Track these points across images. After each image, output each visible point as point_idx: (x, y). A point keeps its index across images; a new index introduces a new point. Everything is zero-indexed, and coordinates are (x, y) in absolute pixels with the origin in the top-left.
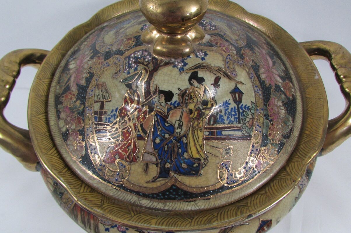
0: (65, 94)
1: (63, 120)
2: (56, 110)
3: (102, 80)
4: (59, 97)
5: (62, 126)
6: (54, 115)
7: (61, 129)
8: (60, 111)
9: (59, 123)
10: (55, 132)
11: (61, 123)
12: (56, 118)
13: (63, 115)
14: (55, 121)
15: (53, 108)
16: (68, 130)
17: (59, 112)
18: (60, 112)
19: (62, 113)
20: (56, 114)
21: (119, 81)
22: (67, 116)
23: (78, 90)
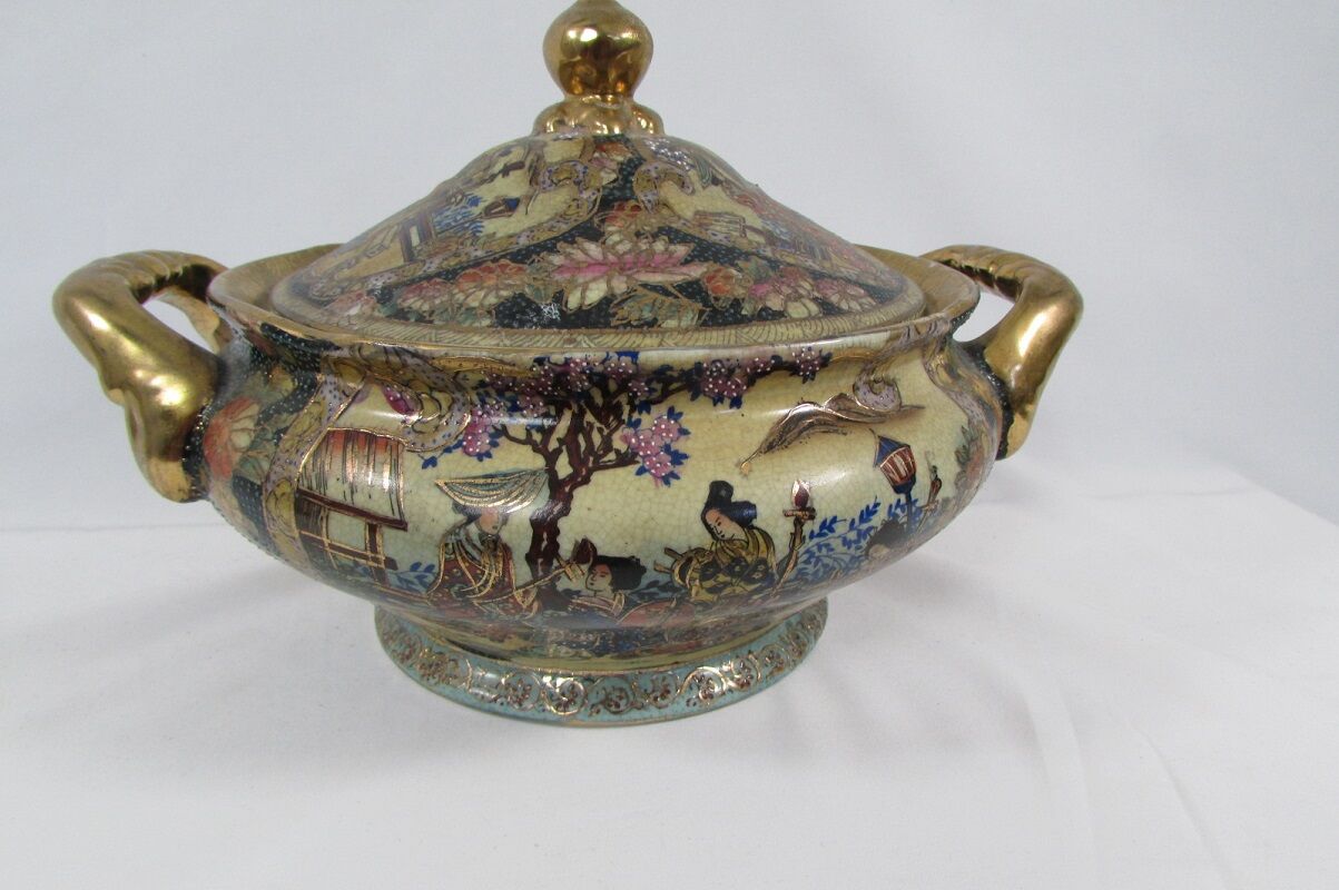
0: (710, 292)
1: (789, 303)
2: (754, 322)
3: (689, 214)
4: (715, 311)
5: (806, 311)
6: (772, 326)
7: (813, 314)
8: (762, 310)
9: (795, 315)
10: (823, 328)
11: (796, 310)
12: (780, 323)
13: (775, 303)
14: (789, 325)
15: (746, 330)
16: (815, 300)
17: (764, 313)
18: (765, 309)
19: (769, 304)
20: (768, 322)
21: (700, 188)
22: (779, 292)
23: (706, 260)
